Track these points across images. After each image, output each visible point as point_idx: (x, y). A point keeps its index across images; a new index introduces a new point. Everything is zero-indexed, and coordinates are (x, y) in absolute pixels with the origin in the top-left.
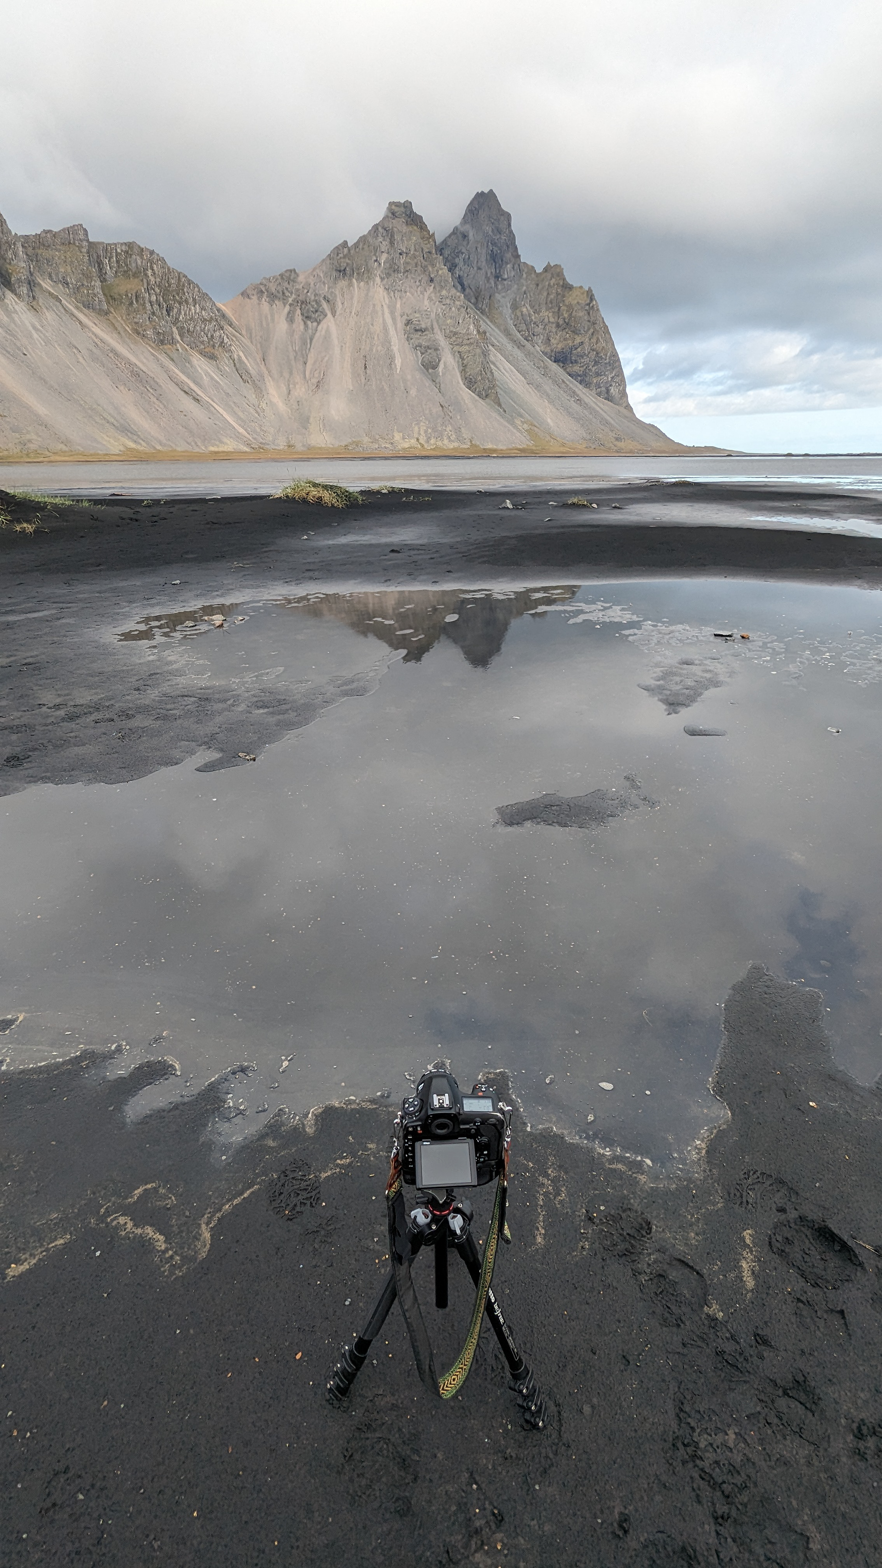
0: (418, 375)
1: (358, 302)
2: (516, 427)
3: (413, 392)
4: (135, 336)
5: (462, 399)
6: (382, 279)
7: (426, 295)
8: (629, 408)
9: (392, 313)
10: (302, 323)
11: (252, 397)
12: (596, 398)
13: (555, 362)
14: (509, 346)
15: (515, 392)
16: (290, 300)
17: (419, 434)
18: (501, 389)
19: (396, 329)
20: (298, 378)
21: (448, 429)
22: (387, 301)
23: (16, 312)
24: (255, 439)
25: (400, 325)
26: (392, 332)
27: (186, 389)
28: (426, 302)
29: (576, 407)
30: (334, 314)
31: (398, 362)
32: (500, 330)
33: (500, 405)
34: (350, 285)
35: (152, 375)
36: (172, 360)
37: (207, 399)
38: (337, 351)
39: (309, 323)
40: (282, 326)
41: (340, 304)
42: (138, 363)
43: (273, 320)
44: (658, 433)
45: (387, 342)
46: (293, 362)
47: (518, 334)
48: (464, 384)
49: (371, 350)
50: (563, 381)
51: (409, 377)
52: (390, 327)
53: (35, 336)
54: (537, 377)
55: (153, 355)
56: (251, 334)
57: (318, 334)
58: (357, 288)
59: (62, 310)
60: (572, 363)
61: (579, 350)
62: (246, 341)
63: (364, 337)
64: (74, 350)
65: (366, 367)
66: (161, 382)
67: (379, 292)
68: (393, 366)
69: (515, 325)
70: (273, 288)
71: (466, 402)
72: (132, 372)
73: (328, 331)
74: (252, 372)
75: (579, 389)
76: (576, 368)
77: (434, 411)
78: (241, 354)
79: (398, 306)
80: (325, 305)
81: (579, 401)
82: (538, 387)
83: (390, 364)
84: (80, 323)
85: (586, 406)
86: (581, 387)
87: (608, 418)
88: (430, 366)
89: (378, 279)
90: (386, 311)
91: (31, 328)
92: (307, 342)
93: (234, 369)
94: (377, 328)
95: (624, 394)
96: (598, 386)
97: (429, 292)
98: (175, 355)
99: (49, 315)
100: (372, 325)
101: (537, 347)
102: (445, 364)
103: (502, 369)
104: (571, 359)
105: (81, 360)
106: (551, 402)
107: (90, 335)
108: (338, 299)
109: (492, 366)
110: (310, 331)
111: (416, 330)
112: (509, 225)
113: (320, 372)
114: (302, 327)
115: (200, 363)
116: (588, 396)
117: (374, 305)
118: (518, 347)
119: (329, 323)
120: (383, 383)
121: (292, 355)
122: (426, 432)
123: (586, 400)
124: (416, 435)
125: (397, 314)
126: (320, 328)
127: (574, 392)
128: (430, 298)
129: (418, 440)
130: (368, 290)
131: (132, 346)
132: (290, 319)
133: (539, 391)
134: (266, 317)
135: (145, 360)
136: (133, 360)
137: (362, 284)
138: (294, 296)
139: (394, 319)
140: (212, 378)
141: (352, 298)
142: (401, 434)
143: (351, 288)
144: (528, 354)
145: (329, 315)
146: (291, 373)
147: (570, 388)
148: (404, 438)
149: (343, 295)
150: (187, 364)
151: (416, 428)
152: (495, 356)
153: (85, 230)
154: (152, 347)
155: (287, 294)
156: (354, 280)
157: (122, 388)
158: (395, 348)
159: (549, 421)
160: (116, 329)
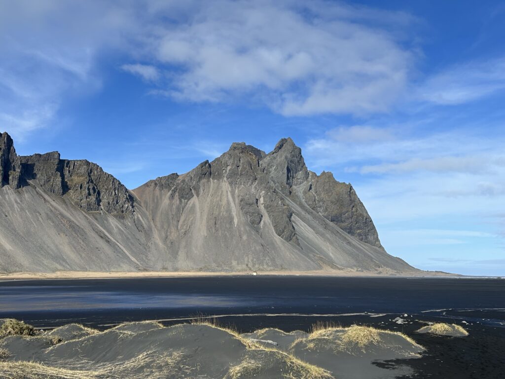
0: (248, 228)
1: (213, 189)
2: (310, 258)
3: (245, 237)
4: (77, 206)
5: (275, 241)
6: (228, 179)
7: (253, 186)
8: (381, 247)
9: (233, 195)
10: (178, 200)
11: (143, 239)
12: (360, 242)
13: (332, 221)
14: (303, 213)
15: (308, 238)
16: (173, 188)
17: (248, 261)
18: (299, 236)
19: (235, 204)
20: (173, 229)
21: (266, 259)
22: (230, 189)
23: (7, 193)
24: (142, 264)
25: (237, 201)
26: (232, 204)
27: (102, 235)
28: (253, 190)
29: (348, 247)
30: (198, 195)
31: (236, 221)
32: (297, 204)
33: (299, 244)
34: (209, 181)
35: (82, 227)
36: (96, 219)
37: (114, 240)
38: (198, 215)
39: (183, 200)
40: (166, 201)
41: (202, 191)
42: (75, 221)
43: (161, 198)
44: (401, 262)
45: (229, 211)
46: (171, 221)
47: (308, 206)
48: (276, 233)
49: (219, 214)
50: (338, 232)
51: (242, 229)
52: (231, 202)
53: (16, 206)
54: (321, 229)
55: (85, 216)
56: (147, 205)
57: (188, 205)
58: (213, 183)
59: (36, 193)
60: (342, 222)
61: (346, 214)
62: (144, 209)
63: (215, 208)
64: (38, 214)
65: (215, 224)
66: (86, 231)
67: (225, 185)
68: (233, 223)
69: (306, 202)
70: (163, 182)
71: (278, 243)
72: (70, 225)
73: (194, 206)
74: (145, 225)
75: (349, 237)
76: (343, 224)
77: (257, 248)
78: (139, 216)
79: (237, 191)
80: (193, 191)
81: (349, 243)
82: (322, 235)
83: (231, 222)
84: (45, 199)
85: (354, 246)
86: (349, 235)
87: (369, 254)
88: (255, 221)
89: (225, 179)
90: (229, 194)
91: (14, 202)
92: (180, 210)
93: (134, 224)
94: (224, 202)
95: (377, 239)
96: (360, 235)
97: (255, 185)
98: (98, 216)
99: (26, 196)
100: (221, 201)
101: (320, 213)
102: (265, 223)
103: (299, 225)
104: (341, 220)
105: (40, 219)
106: (331, 243)
107: (49, 205)
108: (201, 188)
109: (293, 224)
110: (183, 204)
111: (247, 204)
112: (300, 153)
113: (187, 226)
114: (178, 202)
115: (113, 222)
116: (354, 241)
117: (222, 191)
118: (309, 214)
119: (195, 200)
120: (226, 232)
121: (170, 217)
122: (252, 260)
123: (354, 243)
124: (246, 262)
125: (236, 196)
126: (189, 202)
127: (345, 238)
128: (255, 188)
129: (247, 265)
130: (219, 184)
131: (73, 212)
132: (172, 196)
133: (323, 237)
134: (157, 196)
135: (79, 219)
136: (72, 219)
137: (216, 180)
138: (175, 186)
139: (234, 201)
140: (119, 229)
141: (209, 188)
142: (236, 262)
143: (209, 183)
144: (315, 217)
145: (195, 196)
146: (169, 226)
147: (343, 236)
148: (238, 264)
149: (204, 186)
150: (105, 222)
151: (246, 259)
152: (295, 218)
153: (59, 154)
154: (85, 212)
155: (171, 185)
156: (211, 179)
157: (62, 234)
158: (234, 214)
159: (331, 254)
160: (65, 203)
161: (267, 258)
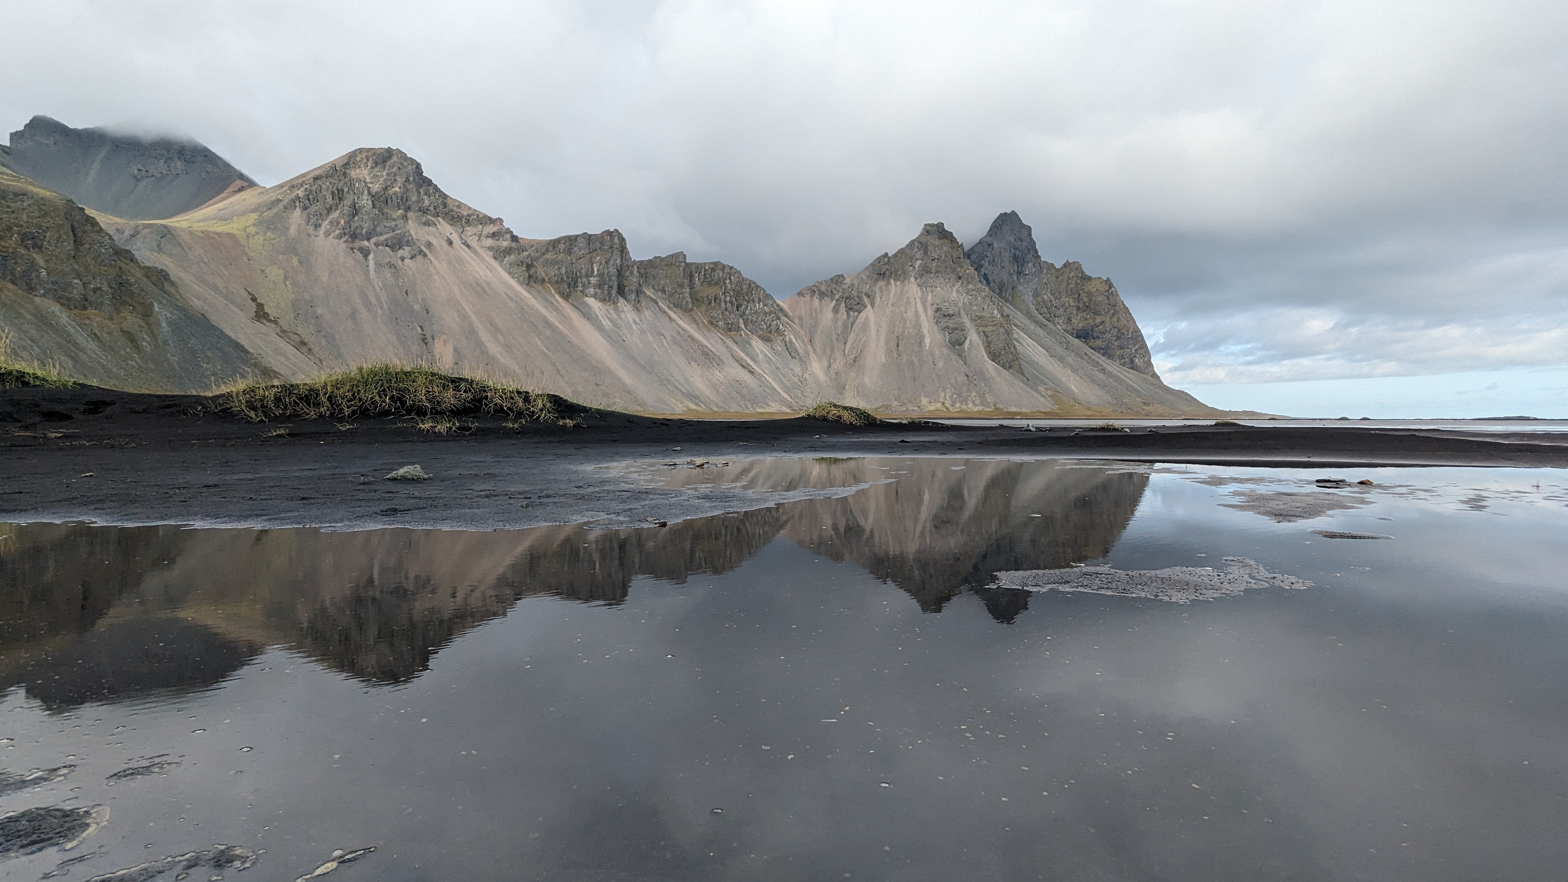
0: (945, 351)
1: (894, 296)
2: (1039, 393)
3: (940, 364)
4: (709, 326)
5: (987, 370)
6: (916, 279)
7: (955, 289)
8: (1155, 376)
9: (924, 303)
10: (846, 313)
11: (798, 370)
12: (1119, 368)
13: (1077, 338)
14: (1032, 326)
15: (1038, 363)
16: (837, 297)
17: (945, 398)
18: (1024, 360)
19: (927, 316)
20: (838, 355)
21: (972, 395)
22: (919, 294)
23: (623, 311)
24: (796, 402)
25: (930, 312)
26: (923, 317)
27: (744, 364)
28: (954, 294)
29: (1100, 376)
30: (873, 305)
31: (927, 341)
32: (1023, 313)
33: (1023, 374)
34: (889, 283)
35: (718, 354)
36: (736, 343)
37: (760, 371)
38: (873, 333)
39: (851, 313)
40: (828, 315)
41: (878, 298)
42: (708, 345)
43: (821, 311)
44: (1188, 398)
45: (918, 325)
46: (835, 343)
47: (1040, 316)
48: (989, 357)
49: (903, 332)
50: (1086, 354)
51: (937, 352)
52: (921, 314)
53: (634, 327)
54: (1059, 350)
55: (721, 339)
56: (802, 321)
57: (858, 321)
58: (894, 287)
59: (658, 310)
60: (1094, 338)
61: (1100, 327)
62: (798, 328)
63: (898, 322)
64: (662, 337)
65: (898, 345)
66: (724, 359)
67: (913, 288)
68: (923, 344)
69: (1037, 310)
70: (823, 289)
71: (991, 372)
72: (702, 352)
73: (867, 318)
74: (800, 350)
75: (1103, 360)
76: (1098, 343)
77: (959, 379)
78: (792, 337)
79: (929, 298)
80: (866, 300)
81: (1103, 370)
82: (1061, 359)
83: (920, 342)
84: (670, 318)
85: (1110, 375)
86: (1103, 358)
87: (1134, 385)
88: (957, 343)
89: (912, 279)
90: (918, 301)
91: (631, 322)
92: (848, 328)
93: (785, 348)
94: (910, 314)
95: (1149, 364)
96: (1122, 357)
97: (956, 287)
98: (738, 339)
99: (647, 313)
100: (906, 313)
101: (1058, 326)
102: (970, 341)
103: (1024, 344)
104: (1092, 335)
105: (665, 344)
106: (1074, 371)
107: (675, 325)
108: (877, 295)
109: (1015, 343)
110: (851, 319)
111: (945, 316)
112: (1030, 234)
113: (858, 349)
114: (845, 316)
115: (758, 345)
116: (1113, 367)
117: (908, 298)
118: (1041, 327)
119: (869, 313)
120: (913, 358)
121: (834, 337)
122: (951, 397)
123: (1110, 369)
124: (942, 400)
125: (928, 305)
126: (860, 316)
127: (1097, 363)
128: (957, 291)
129: (943, 404)
130: (904, 287)
131: (706, 333)
132: (836, 310)
133: (1062, 362)
134: (816, 309)
135: (714, 343)
136: (705, 342)
137: (898, 283)
138: (840, 294)
139: (925, 309)
140: (766, 355)
141: (889, 294)
142: (928, 399)
143: (889, 286)
144: (1050, 332)
145: (869, 306)
146: (832, 350)
147: (1094, 360)
148: (930, 402)
149: (881, 292)
150: (747, 346)
151: (942, 394)
152: (1018, 334)
153: (685, 256)
154: (721, 334)
155: (835, 292)
156: (892, 280)
157: (693, 364)
158: (925, 331)
159: (1073, 388)
160: (695, 321)
161: (974, 394)
